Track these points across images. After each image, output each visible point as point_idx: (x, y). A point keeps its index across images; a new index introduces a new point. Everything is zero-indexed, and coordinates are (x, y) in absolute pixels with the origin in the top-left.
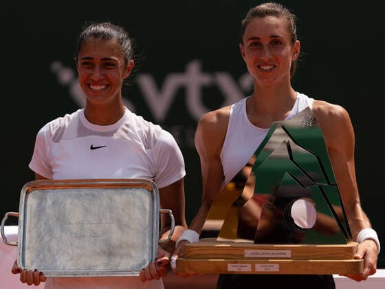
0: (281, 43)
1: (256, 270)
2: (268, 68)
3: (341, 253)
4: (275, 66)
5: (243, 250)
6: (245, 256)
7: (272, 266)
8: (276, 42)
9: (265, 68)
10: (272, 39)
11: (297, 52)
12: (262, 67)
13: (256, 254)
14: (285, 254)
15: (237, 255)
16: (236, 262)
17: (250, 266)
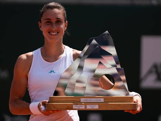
0: (61, 22)
1: (87, 108)
2: (54, 34)
3: (128, 100)
4: (58, 32)
5: (80, 99)
6: (81, 101)
7: (95, 106)
8: (59, 21)
9: (53, 34)
10: (57, 20)
11: (66, 27)
12: (51, 33)
13: (87, 100)
14: (101, 100)
15: (77, 101)
16: (77, 104)
17: (84, 106)
